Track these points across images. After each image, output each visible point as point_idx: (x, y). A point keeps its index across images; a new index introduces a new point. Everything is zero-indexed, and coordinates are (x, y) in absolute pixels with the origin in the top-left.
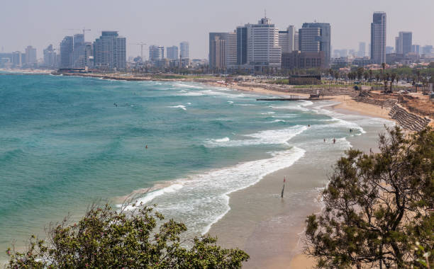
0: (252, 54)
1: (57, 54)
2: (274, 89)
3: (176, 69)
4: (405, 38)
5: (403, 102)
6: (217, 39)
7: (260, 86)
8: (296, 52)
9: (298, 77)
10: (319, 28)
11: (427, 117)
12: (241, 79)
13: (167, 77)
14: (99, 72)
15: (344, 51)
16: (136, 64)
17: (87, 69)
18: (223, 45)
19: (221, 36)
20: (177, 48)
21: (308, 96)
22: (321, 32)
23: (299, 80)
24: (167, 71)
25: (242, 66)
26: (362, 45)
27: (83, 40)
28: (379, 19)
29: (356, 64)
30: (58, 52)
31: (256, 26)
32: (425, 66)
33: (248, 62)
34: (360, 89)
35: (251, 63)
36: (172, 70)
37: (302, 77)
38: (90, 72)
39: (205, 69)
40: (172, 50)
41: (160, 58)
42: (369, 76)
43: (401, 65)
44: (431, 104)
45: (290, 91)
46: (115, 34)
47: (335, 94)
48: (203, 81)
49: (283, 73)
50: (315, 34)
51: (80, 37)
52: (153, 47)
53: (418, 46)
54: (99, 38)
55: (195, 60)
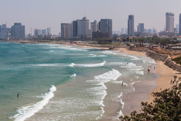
0: (80, 32)
2: (93, 46)
5: (151, 50)
6: (64, 26)
7: (86, 45)
8: (98, 31)
9: (102, 41)
10: (107, 21)
11: (166, 55)
12: (77, 42)
14: (14, 40)
16: (29, 37)
17: (8, 39)
18: (67, 28)
19: (66, 24)
20: (46, 30)
21: (108, 48)
22: (108, 23)
24: (43, 39)
25: (75, 37)
27: (6, 27)
28: (131, 18)
29: (122, 36)
32: (151, 37)
33: (78, 35)
34: (130, 46)
35: (79, 36)
37: (104, 41)
38: (10, 40)
40: (44, 31)
41: (39, 34)
44: (163, 50)
45: (99, 47)
46: (20, 24)
47: (119, 47)
49: (93, 40)
50: (106, 24)
51: (5, 25)
52: (36, 30)
54: (13, 26)
55: (54, 35)
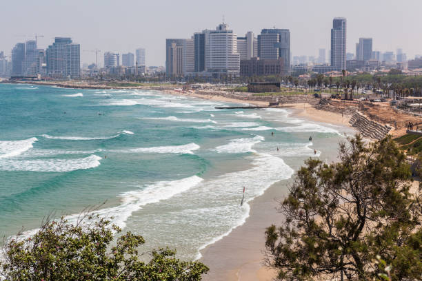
0: (210, 62)
1: (9, 61)
2: (233, 97)
3: (132, 77)
4: (366, 44)
5: (363, 110)
6: (174, 45)
7: (218, 95)
8: (254, 59)
9: (257, 84)
10: (278, 35)
11: (388, 125)
12: (199, 87)
13: (123, 85)
14: (52, 80)
15: (304, 58)
16: (91, 72)
17: (39, 77)
18: (180, 51)
19: (178, 42)
20: (133, 55)
21: (267, 104)
22: (280, 38)
23: (258, 87)
24: (122, 78)
25: (199, 74)
26: (322, 52)
27: (36, 47)
28: (339, 25)
29: (316, 70)
30: (9, 59)
31: (215, 32)
32: (386, 73)
33: (206, 69)
34: (321, 97)
35: (210, 70)
36: (128, 77)
37: (261, 84)
38: (43, 80)
39: (162, 77)
40: (127, 57)
41: (116, 65)
42: (329, 82)
43: (361, 72)
44: (391, 111)
45: (248, 99)
46: (69, 40)
47: (295, 101)
48: (160, 89)
49: (241, 80)
50: (274, 40)
51: (33, 43)
52: (108, 53)
53: (378, 53)
54: (52, 44)
55: (152, 67)
